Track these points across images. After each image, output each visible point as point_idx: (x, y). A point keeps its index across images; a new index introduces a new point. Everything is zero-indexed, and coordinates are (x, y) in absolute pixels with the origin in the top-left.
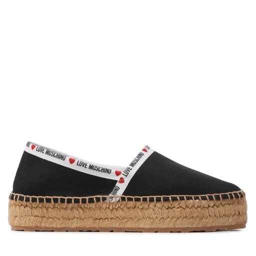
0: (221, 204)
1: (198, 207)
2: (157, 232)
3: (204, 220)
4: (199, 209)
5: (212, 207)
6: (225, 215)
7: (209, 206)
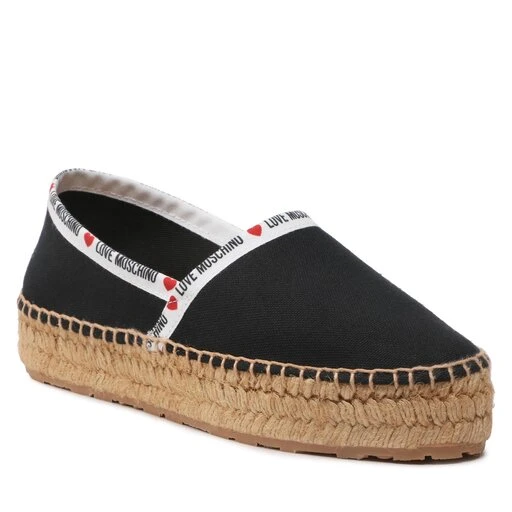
0: (372, 396)
1: (313, 397)
2: (233, 439)
3: (327, 429)
4: (314, 403)
5: (349, 401)
6: (385, 424)
7: (341, 397)
